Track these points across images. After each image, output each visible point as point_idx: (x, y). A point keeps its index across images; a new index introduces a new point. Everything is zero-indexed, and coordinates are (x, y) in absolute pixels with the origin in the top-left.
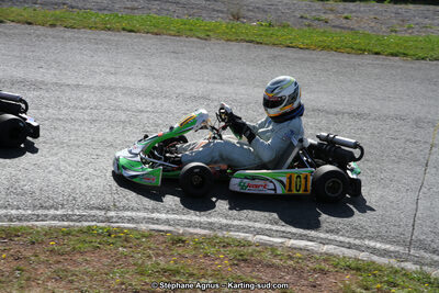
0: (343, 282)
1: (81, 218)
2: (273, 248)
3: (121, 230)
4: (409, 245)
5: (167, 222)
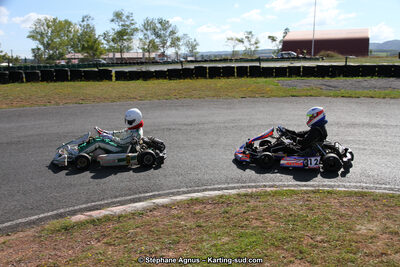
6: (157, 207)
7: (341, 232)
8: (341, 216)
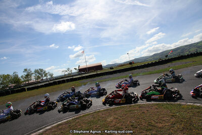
6: (47, 130)
7: (104, 122)
8: (103, 118)
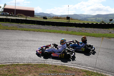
0: (83, 74)
1: (40, 62)
2: (72, 68)
3: (47, 64)
4: (95, 68)
5: (54, 63)
